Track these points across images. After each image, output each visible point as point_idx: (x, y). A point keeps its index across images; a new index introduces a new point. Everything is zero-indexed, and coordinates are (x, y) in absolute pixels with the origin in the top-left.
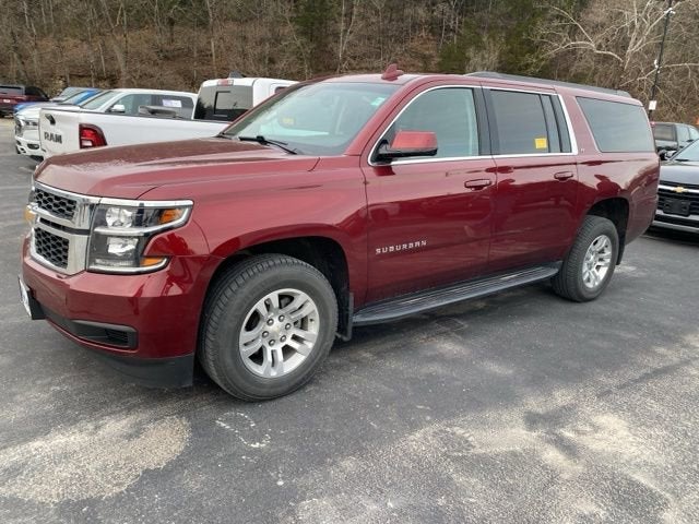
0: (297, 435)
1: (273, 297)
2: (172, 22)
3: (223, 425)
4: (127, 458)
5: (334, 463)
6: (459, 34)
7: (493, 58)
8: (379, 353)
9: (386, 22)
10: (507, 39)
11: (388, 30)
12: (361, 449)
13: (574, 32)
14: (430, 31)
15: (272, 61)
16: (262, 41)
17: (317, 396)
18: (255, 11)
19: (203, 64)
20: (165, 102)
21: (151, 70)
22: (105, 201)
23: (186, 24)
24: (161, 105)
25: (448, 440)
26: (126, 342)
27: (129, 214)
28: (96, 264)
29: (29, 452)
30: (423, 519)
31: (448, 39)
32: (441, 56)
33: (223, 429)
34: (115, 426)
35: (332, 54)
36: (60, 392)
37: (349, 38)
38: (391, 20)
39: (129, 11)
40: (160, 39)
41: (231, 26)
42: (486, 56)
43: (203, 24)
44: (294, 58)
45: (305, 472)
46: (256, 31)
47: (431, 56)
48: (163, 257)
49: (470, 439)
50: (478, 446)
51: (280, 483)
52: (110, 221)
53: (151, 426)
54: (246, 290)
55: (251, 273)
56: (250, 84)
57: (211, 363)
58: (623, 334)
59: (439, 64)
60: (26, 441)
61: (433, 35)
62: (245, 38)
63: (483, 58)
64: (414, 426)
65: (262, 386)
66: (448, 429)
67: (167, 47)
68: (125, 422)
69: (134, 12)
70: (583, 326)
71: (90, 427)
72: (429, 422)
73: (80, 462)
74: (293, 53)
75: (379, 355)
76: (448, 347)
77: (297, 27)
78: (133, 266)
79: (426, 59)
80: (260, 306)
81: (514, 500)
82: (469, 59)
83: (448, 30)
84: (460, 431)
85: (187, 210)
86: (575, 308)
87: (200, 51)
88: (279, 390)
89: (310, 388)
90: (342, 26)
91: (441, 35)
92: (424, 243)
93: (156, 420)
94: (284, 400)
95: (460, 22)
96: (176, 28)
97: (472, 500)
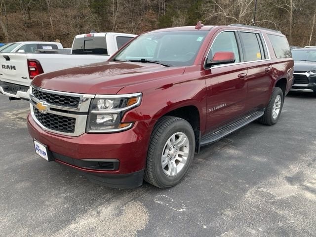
0: (196, 202)
1: (173, 137)
2: (29, 9)
3: (159, 202)
4: (124, 226)
5: (222, 214)
6: (166, 11)
7: (184, 21)
8: (205, 158)
9: (133, 6)
10: (188, 12)
11: (134, 10)
12: (229, 205)
13: (217, 8)
14: (153, 10)
15: (81, 26)
16: (75, 17)
17: (192, 182)
18: (70, 3)
19: (47, 29)
20: (44, 47)
21: (21, 33)
22: (97, 96)
23: (36, 9)
24: (42, 48)
25: (263, 195)
26: (112, 167)
27: (111, 102)
28: (91, 129)
29: (71, 231)
30: (279, 234)
31: (161, 13)
32: (160, 21)
33: (159, 204)
34: (107, 210)
35: (109, 22)
36: (67, 197)
37: (117, 14)
38: (135, 5)
39: (6, 4)
40: (25, 17)
41: (60, 10)
42: (180, 20)
43: (45, 9)
44: (92, 25)
45: (212, 219)
46: (72, 12)
47: (155, 21)
48: (130, 123)
49: (271, 193)
50: (277, 196)
51: (205, 227)
52: (99, 106)
53: (124, 208)
54: (164, 135)
55: (165, 127)
56: (104, 36)
57: (151, 173)
58: (297, 137)
59: (159, 24)
60: (66, 225)
61: (155, 11)
62: (66, 16)
63: (179, 21)
64: (244, 191)
65: (170, 181)
66: (259, 190)
67: (28, 21)
68: (110, 208)
69: (9, 5)
70: (279, 136)
71: (94, 213)
72: (249, 187)
73: (102, 232)
74: (91, 22)
75: (206, 159)
76: (231, 151)
77: (93, 10)
78: (114, 129)
79: (152, 22)
80: (168, 142)
81: (309, 218)
82: (173, 22)
83: (161, 9)
84: (265, 190)
85: (140, 98)
86: (270, 128)
87: (44, 23)
88: (176, 181)
89: (186, 179)
90: (113, 9)
91: (158, 11)
92: (225, 105)
93: (125, 204)
94: (178, 186)
95: (166, 5)
96: (32, 12)
97: (293, 221)
